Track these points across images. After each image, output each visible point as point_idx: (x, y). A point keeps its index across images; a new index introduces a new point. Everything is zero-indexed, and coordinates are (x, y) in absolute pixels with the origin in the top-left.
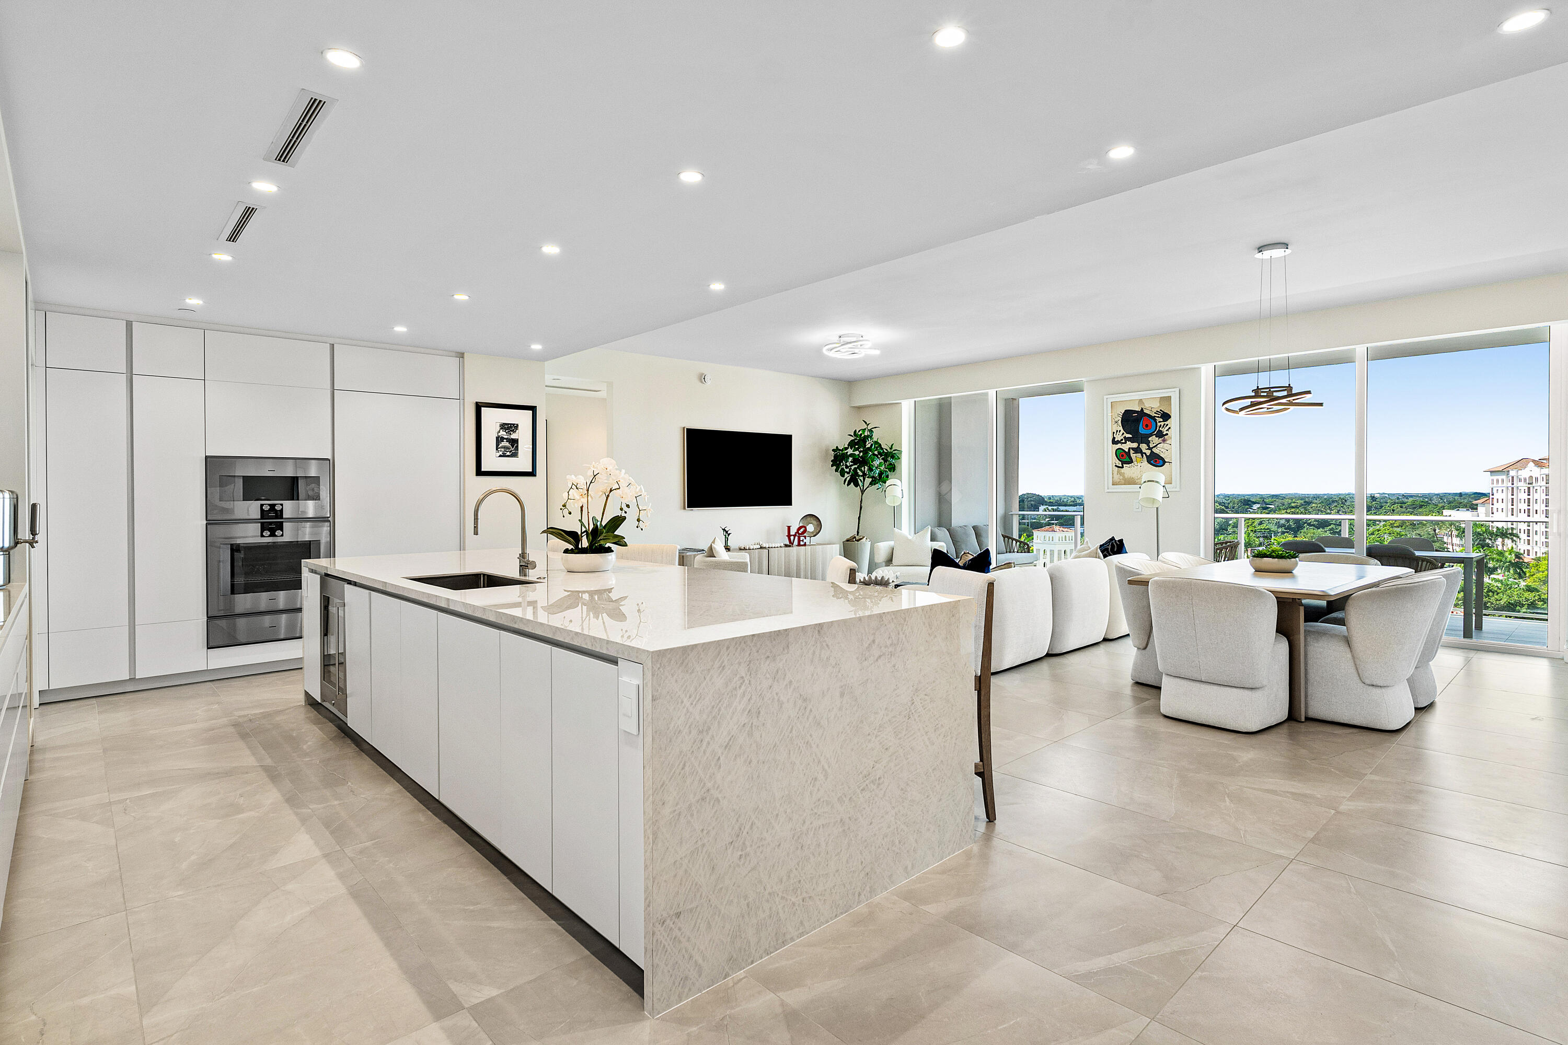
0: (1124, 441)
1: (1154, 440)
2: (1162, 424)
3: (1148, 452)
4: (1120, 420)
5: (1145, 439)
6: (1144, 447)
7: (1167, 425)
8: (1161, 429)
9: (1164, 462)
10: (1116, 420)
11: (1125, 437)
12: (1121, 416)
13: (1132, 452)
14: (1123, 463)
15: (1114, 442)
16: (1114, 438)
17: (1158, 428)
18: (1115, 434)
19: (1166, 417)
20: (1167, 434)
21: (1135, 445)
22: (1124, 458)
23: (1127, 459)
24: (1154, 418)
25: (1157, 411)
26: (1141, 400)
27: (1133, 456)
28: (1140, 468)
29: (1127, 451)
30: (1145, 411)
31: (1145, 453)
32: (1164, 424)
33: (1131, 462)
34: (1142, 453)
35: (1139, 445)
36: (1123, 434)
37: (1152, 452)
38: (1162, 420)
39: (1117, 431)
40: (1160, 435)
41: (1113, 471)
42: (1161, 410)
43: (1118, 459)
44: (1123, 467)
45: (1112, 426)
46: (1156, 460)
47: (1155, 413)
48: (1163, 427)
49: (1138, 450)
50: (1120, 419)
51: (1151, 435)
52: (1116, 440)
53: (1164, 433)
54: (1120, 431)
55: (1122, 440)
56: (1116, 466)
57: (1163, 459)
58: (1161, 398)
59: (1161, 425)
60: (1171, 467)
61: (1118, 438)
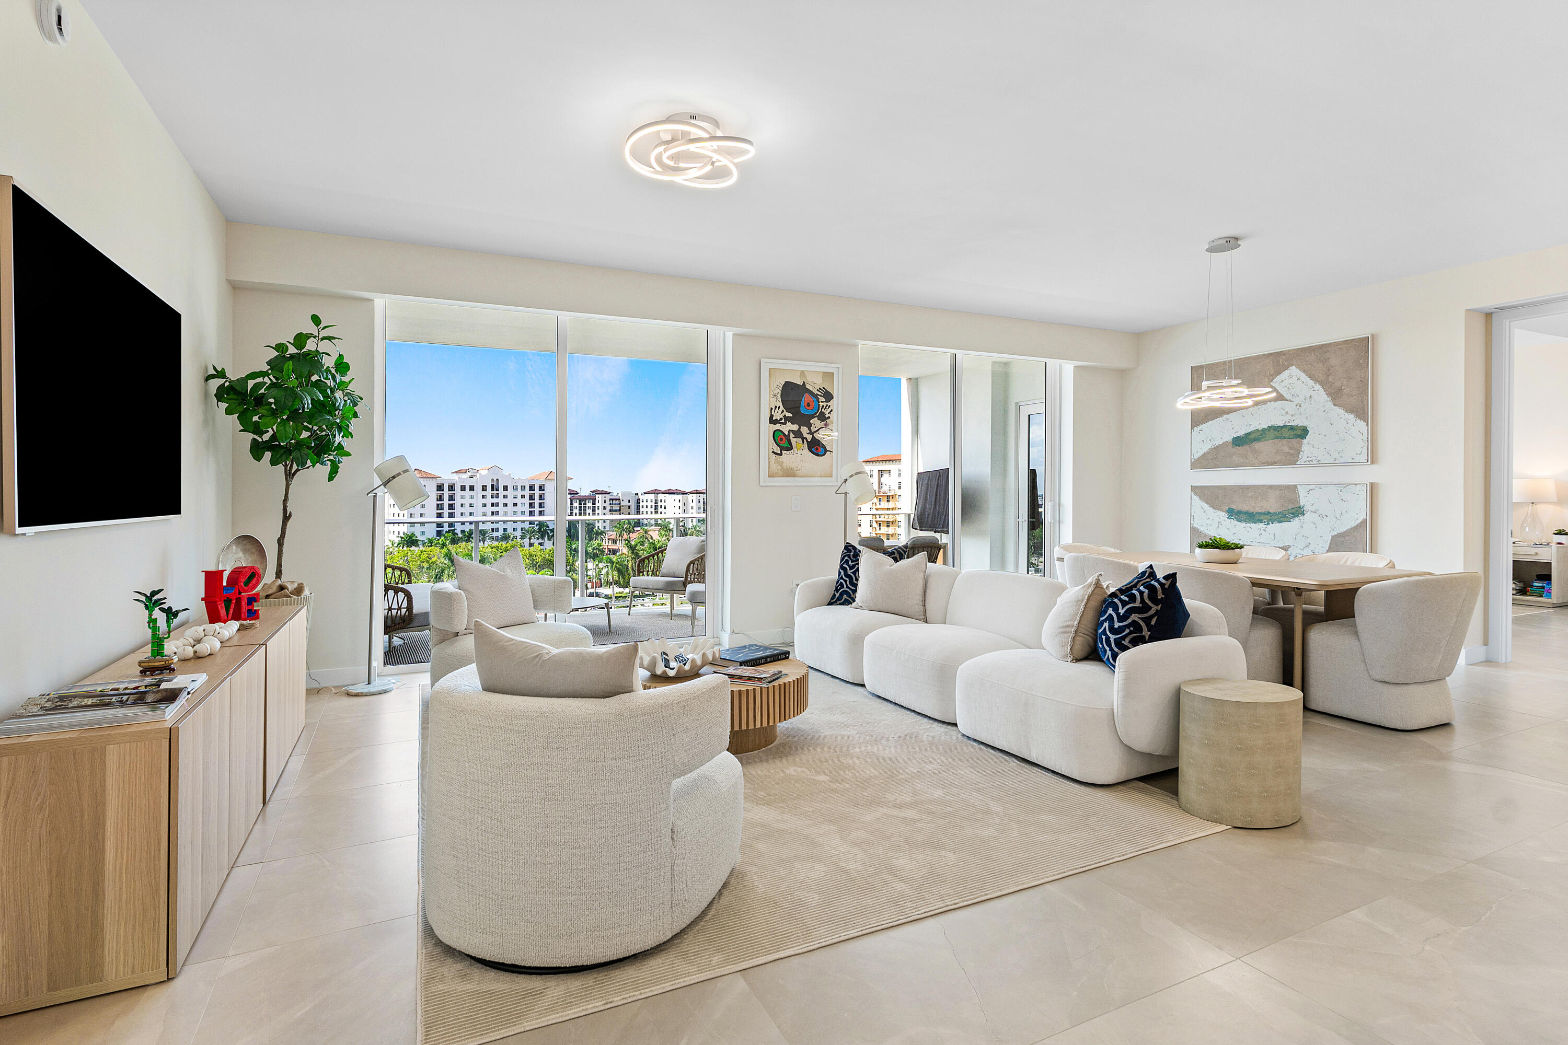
0: (783, 421)
1: (815, 422)
2: (825, 404)
3: (809, 437)
4: (780, 394)
5: (804, 420)
6: (804, 430)
7: (829, 406)
8: (823, 410)
9: (826, 451)
10: (775, 392)
11: (785, 415)
12: (781, 389)
13: (792, 435)
14: (782, 449)
15: (772, 421)
16: (772, 416)
17: (820, 409)
18: (773, 411)
19: (829, 396)
20: (829, 418)
21: (795, 427)
22: (783, 443)
23: (786, 445)
24: (816, 396)
25: (820, 389)
26: (803, 372)
27: (793, 440)
28: (800, 456)
29: (787, 433)
30: (808, 386)
31: (806, 439)
32: (827, 405)
33: (790, 448)
34: (803, 438)
35: (800, 428)
36: (783, 411)
37: (813, 437)
38: (825, 400)
39: (776, 407)
40: (823, 418)
41: (769, 458)
42: (823, 388)
43: (776, 443)
44: (781, 454)
45: (771, 400)
46: (816, 447)
47: (818, 390)
48: (826, 408)
49: (798, 434)
50: (780, 392)
51: (813, 417)
52: (774, 419)
53: (826, 416)
54: (779, 407)
55: (781, 419)
56: (773, 452)
57: (824, 447)
58: (824, 373)
59: (823, 406)
60: (832, 457)
61: (777, 416)
